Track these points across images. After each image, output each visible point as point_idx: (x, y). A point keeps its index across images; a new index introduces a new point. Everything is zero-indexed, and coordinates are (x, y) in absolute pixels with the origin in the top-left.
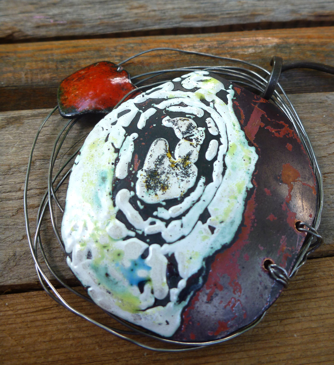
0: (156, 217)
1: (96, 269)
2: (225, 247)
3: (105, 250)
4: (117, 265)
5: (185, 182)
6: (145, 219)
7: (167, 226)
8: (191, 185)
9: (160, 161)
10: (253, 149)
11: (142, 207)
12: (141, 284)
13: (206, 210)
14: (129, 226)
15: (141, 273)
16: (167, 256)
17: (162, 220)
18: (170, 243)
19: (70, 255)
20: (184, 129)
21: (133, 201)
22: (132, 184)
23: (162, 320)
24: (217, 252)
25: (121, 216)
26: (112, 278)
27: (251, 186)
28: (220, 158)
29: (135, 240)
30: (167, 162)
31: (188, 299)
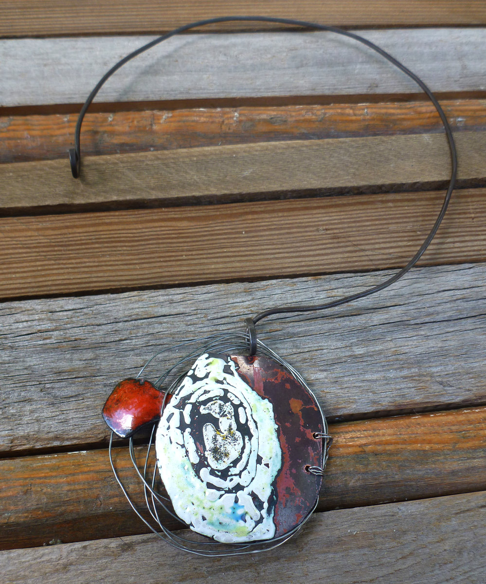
0: (232, 475)
1: (212, 524)
2: (279, 471)
3: (212, 510)
4: (223, 514)
5: (237, 445)
6: (225, 480)
7: (240, 477)
8: (242, 445)
9: (215, 439)
10: (266, 401)
11: (220, 474)
12: (243, 518)
13: (258, 455)
14: (219, 489)
15: (240, 512)
16: (249, 494)
17: (236, 475)
18: (247, 486)
19: (191, 524)
20: (218, 410)
21: (213, 472)
22: (206, 463)
23: (265, 530)
24: (276, 476)
25: (210, 486)
26: (224, 524)
27: (277, 426)
28: (250, 418)
29: (227, 495)
30: (219, 438)
31: (273, 512)
